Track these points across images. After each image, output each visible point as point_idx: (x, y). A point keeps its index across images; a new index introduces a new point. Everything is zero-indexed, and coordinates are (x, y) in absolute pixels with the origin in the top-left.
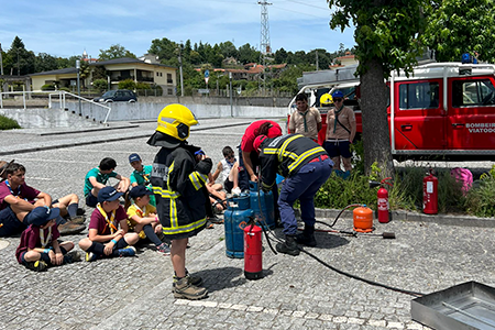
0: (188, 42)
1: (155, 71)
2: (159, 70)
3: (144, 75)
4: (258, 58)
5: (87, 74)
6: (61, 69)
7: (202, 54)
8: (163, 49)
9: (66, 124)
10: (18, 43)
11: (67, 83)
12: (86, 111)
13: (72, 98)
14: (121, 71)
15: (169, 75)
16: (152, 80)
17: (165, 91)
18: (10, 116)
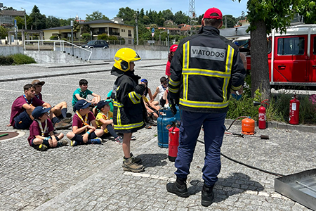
0: (142, 10)
1: (121, 28)
2: (123, 28)
3: (114, 31)
4: (187, 20)
5: (78, 30)
6: (62, 26)
7: (151, 17)
8: (126, 14)
9: (64, 61)
10: (36, 9)
11: (66, 35)
12: (77, 53)
13: (68, 45)
14: (99, 28)
15: (130, 31)
16: (119, 34)
17: (127, 41)
18: (30, 56)
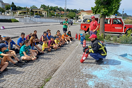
0: (49, 6)
1: (43, 11)
2: (44, 11)
3: (40, 12)
4: (63, 10)
5: (28, 11)
7: (51, 8)
8: (44, 7)
9: (28, 22)
10: (13, 3)
11: (25, 13)
12: (32, 19)
13: (29, 16)
14: (36, 11)
15: (45, 13)
16: (42, 13)
17: (44, 16)
18: (17, 19)
